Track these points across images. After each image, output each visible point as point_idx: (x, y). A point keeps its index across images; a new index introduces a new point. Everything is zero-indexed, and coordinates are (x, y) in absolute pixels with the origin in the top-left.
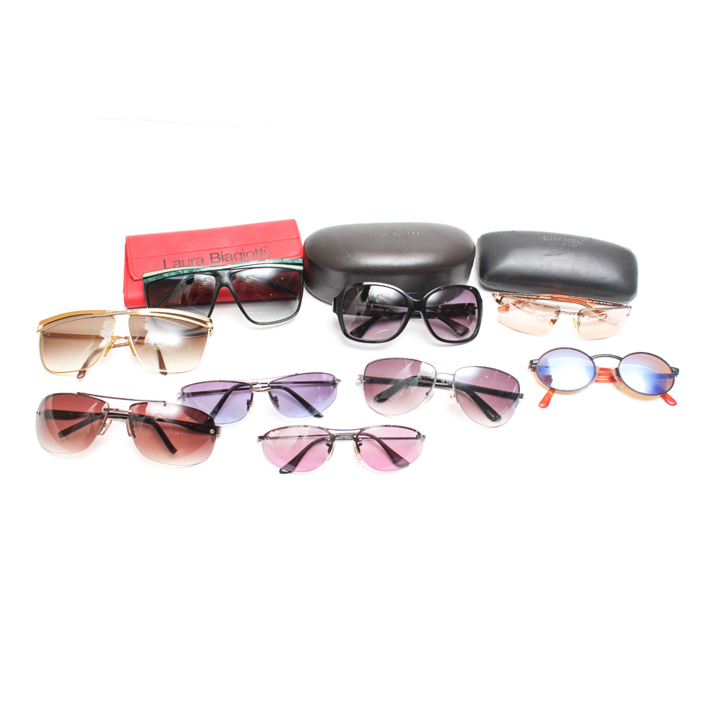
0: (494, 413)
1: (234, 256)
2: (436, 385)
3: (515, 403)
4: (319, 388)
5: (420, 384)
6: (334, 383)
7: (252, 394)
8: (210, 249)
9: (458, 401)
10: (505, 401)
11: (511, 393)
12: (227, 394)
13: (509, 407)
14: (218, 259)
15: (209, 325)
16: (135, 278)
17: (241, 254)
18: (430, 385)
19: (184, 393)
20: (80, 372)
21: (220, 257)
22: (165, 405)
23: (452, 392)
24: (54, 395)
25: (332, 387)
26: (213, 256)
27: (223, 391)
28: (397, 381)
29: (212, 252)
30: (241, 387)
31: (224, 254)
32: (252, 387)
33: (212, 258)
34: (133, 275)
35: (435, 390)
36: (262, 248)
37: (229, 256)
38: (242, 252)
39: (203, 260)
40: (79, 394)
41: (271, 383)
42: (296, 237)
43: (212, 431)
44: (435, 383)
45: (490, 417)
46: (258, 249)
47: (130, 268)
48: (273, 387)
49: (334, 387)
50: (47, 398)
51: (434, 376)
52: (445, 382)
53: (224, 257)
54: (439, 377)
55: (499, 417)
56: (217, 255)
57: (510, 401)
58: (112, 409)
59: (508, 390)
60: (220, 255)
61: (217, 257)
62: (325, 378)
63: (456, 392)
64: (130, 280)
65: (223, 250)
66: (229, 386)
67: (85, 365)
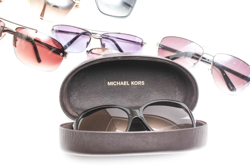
0: (233, 86)
2: (201, 60)
3: (248, 83)
5: (193, 57)
6: (142, 44)
7: (91, 39)
9: (212, 73)
10: (242, 80)
11: (247, 77)
12: (78, 35)
13: (244, 85)
18: (198, 59)
19: (53, 29)
22: (36, 32)
23: (210, 66)
25: (140, 46)
28: (179, 52)
30: (86, 33)
32: (91, 35)
35: (200, 63)
41: (103, 35)
43: (61, 54)
44: (201, 59)
45: (229, 88)
48: (103, 38)
49: (141, 47)
51: (201, 55)
52: (208, 60)
54: (204, 56)
55: (236, 89)
57: (245, 81)
58: (6, 28)
59: (246, 75)
62: (137, 40)
63: (212, 67)
66: (81, 31)
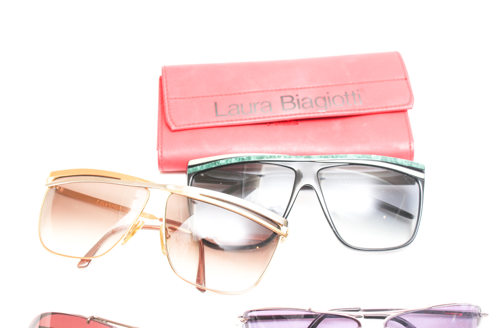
1: (316, 101)
4: (454, 320)
8: (281, 90)
14: (292, 105)
15: (283, 230)
16: (173, 128)
17: (324, 98)
20: (83, 261)
21: (295, 101)
24: (53, 313)
25: (474, 320)
26: (285, 99)
27: (307, 317)
29: (283, 94)
31: (300, 98)
33: (283, 103)
34: (170, 123)
36: (355, 92)
37: (308, 100)
38: (326, 96)
39: (270, 105)
40: (93, 318)
42: (403, 77)
46: (349, 93)
47: (167, 112)
50: (42, 316)
53: (301, 103)
56: (290, 99)
60: (295, 98)
61: (291, 102)
64: (166, 131)
65: (300, 93)
67: (93, 252)
